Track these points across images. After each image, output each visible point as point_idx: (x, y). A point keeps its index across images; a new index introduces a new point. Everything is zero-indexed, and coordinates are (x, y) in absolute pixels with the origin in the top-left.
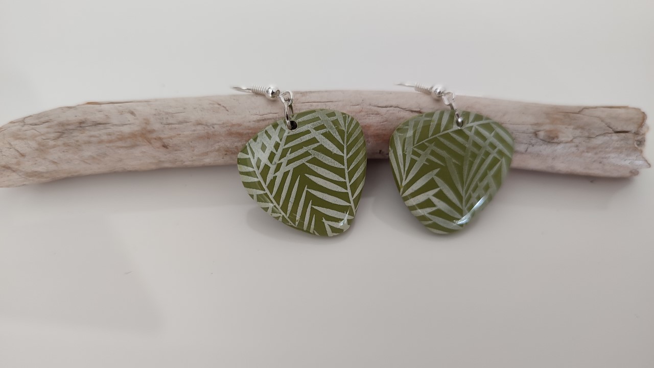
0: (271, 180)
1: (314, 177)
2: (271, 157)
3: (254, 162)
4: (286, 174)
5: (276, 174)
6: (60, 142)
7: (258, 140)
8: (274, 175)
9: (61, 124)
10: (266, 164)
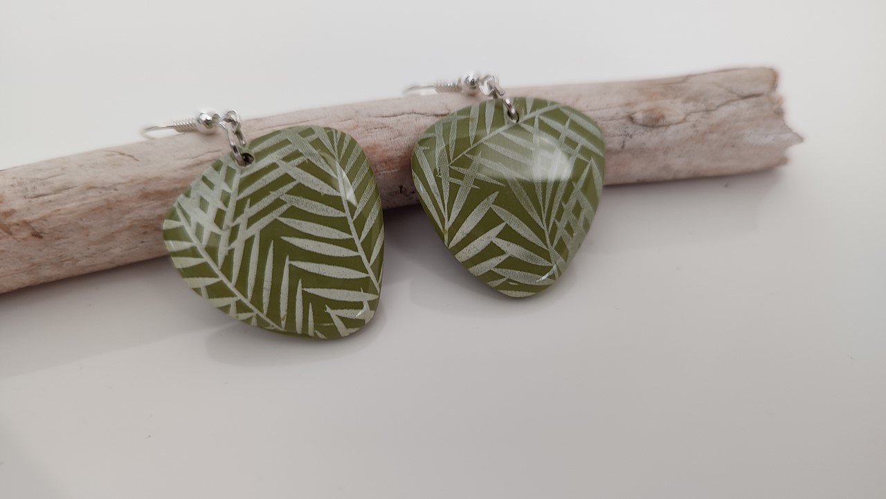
0: (226, 257)
1: (297, 239)
2: (219, 218)
3: (190, 231)
4: (249, 243)
5: (232, 246)
7: (193, 194)
8: (230, 248)
10: (212, 232)
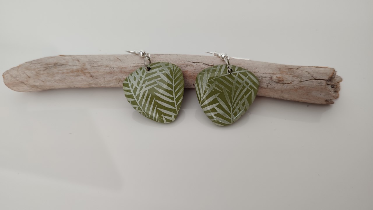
0: (138, 94)
1: (158, 94)
2: (138, 83)
3: (130, 85)
4: (145, 92)
5: (140, 92)
6: (45, 72)
7: (133, 75)
8: (139, 92)
9: (47, 64)
10: (135, 87)
